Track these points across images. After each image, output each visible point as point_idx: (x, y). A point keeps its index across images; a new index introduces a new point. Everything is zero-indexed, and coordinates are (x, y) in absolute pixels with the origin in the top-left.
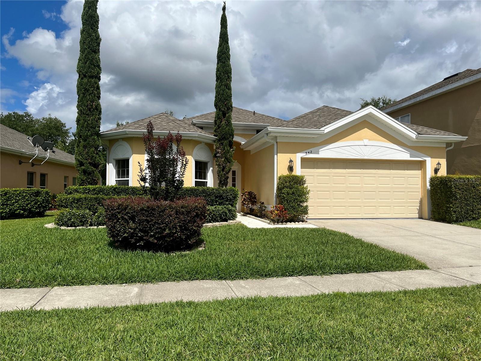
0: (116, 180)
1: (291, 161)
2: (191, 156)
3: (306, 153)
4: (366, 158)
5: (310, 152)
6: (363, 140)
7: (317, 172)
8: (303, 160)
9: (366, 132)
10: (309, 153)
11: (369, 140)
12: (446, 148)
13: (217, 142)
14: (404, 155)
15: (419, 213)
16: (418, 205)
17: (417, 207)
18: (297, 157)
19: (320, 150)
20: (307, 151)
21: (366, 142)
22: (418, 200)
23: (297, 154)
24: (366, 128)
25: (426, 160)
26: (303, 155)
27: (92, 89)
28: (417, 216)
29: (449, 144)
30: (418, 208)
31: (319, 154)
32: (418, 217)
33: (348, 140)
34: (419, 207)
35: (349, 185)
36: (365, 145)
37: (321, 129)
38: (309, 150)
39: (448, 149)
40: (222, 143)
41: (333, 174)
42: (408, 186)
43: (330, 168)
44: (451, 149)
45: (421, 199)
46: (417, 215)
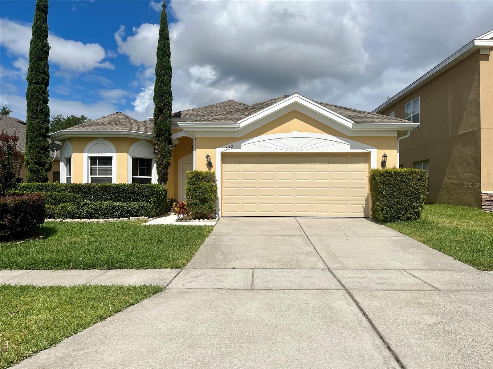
0: (67, 178)
1: (208, 157)
2: (126, 153)
3: (227, 148)
4: (295, 151)
5: (231, 147)
6: (292, 132)
7: (242, 167)
8: (223, 155)
9: (296, 122)
10: (229, 147)
11: (299, 131)
12: (398, 137)
13: (155, 138)
14: (343, 147)
15: (364, 211)
16: (364, 202)
17: (362, 205)
18: (216, 154)
19: (242, 144)
20: (228, 146)
21: (295, 134)
22: (365, 197)
23: (216, 149)
24: (295, 119)
25: (371, 152)
26: (223, 150)
27: (37, 94)
28: (362, 215)
29: (401, 133)
30: (364, 206)
31: (241, 148)
32: (363, 217)
33: (274, 133)
34: (365, 204)
35: (278, 181)
36: (294, 138)
37: (237, 123)
38: (230, 145)
39: (402, 138)
40: (158, 140)
41: (260, 170)
42: (351, 181)
43: (256, 163)
44: (406, 138)
45: (367, 195)
46: (363, 213)
